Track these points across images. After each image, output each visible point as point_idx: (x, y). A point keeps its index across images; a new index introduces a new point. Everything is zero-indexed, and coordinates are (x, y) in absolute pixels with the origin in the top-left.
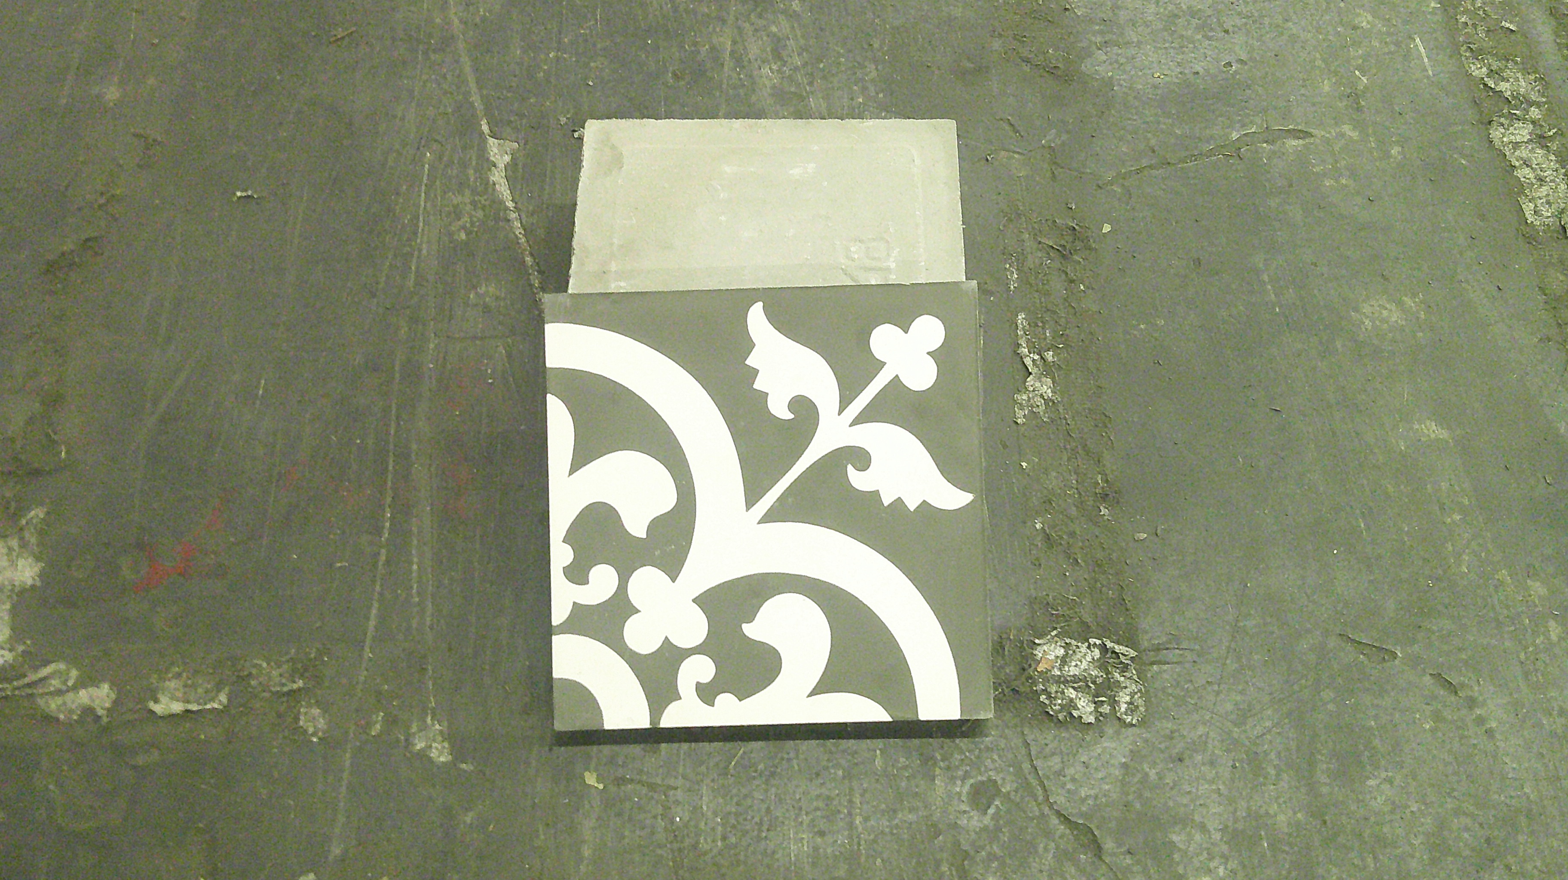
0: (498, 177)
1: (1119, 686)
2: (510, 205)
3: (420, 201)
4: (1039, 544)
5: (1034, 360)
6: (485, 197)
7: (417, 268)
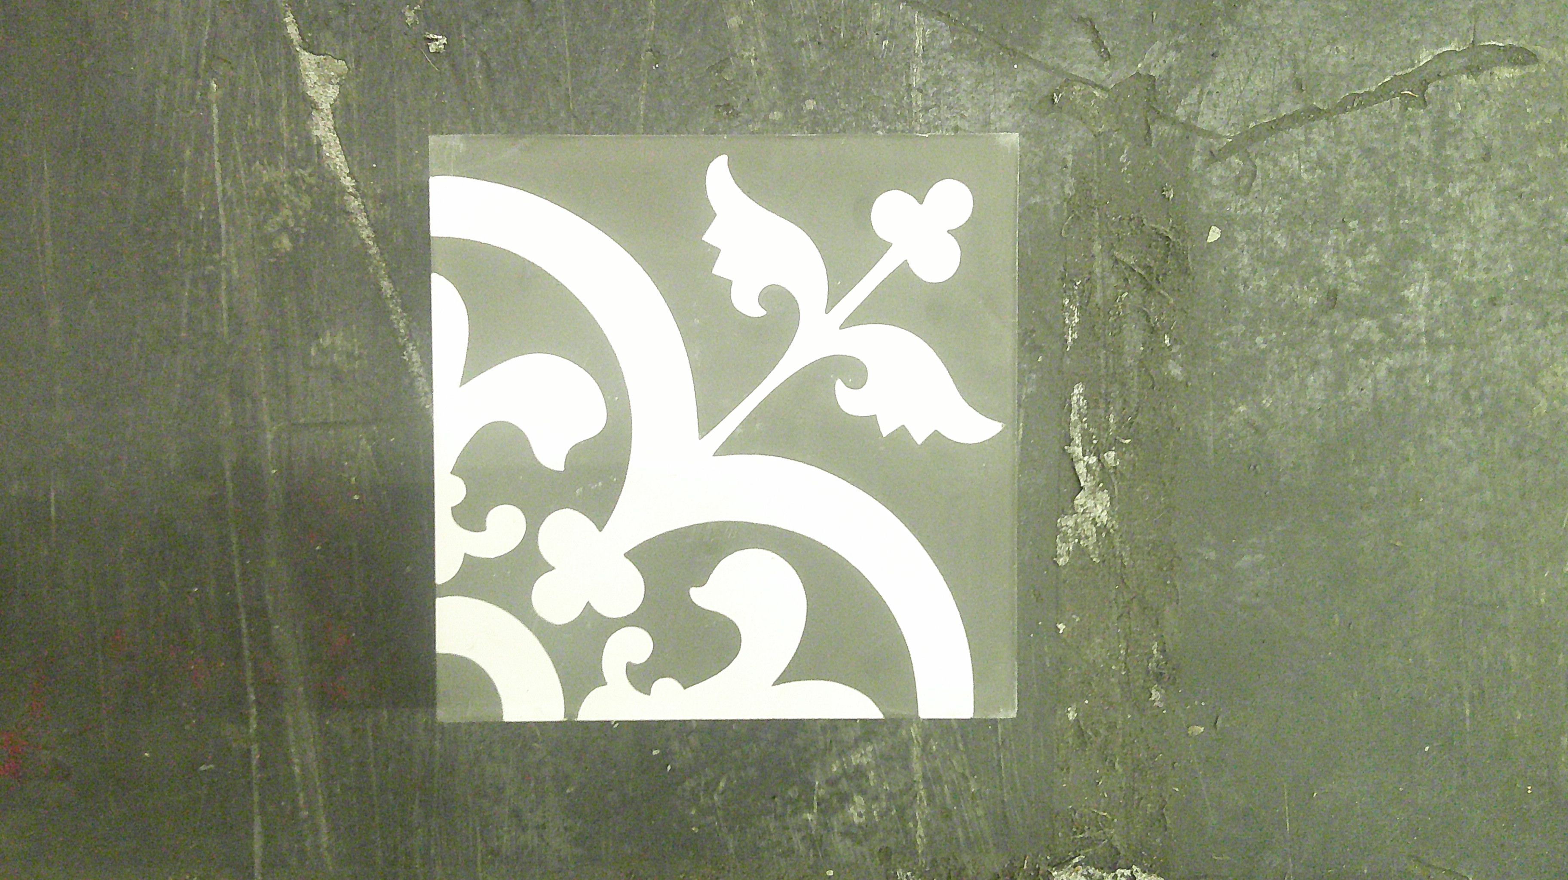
0: (323, 128)
2: (348, 182)
3: (214, 177)
4: (1070, 741)
5: (1088, 466)
6: (309, 170)
7: (230, 302)
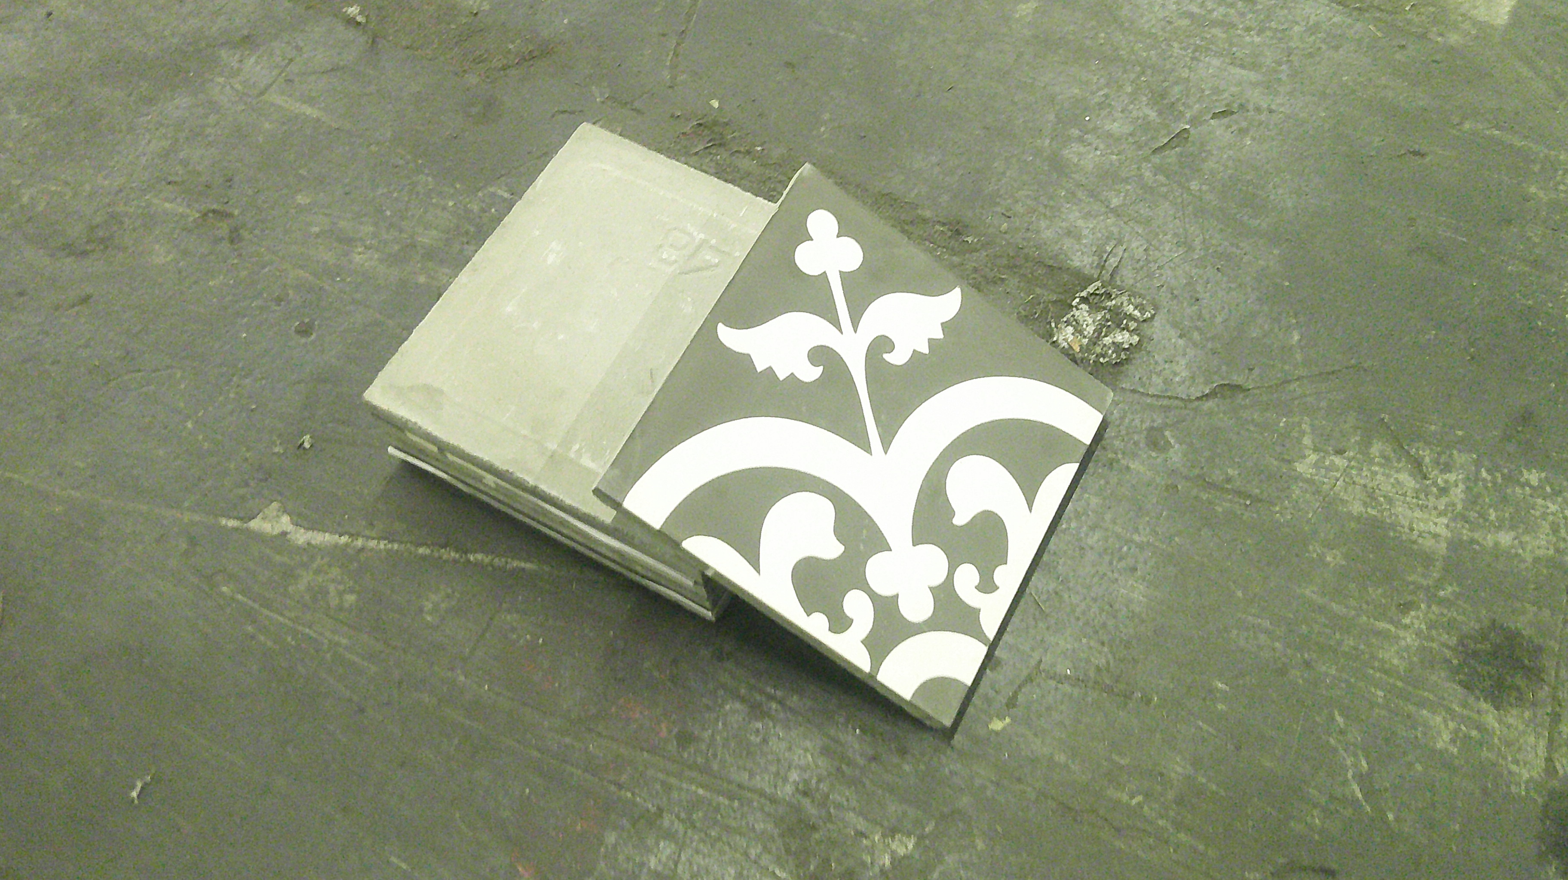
0: (301, 537)
1: (1119, 307)
2: (344, 539)
3: (277, 621)
6: (319, 558)
7: (358, 655)
